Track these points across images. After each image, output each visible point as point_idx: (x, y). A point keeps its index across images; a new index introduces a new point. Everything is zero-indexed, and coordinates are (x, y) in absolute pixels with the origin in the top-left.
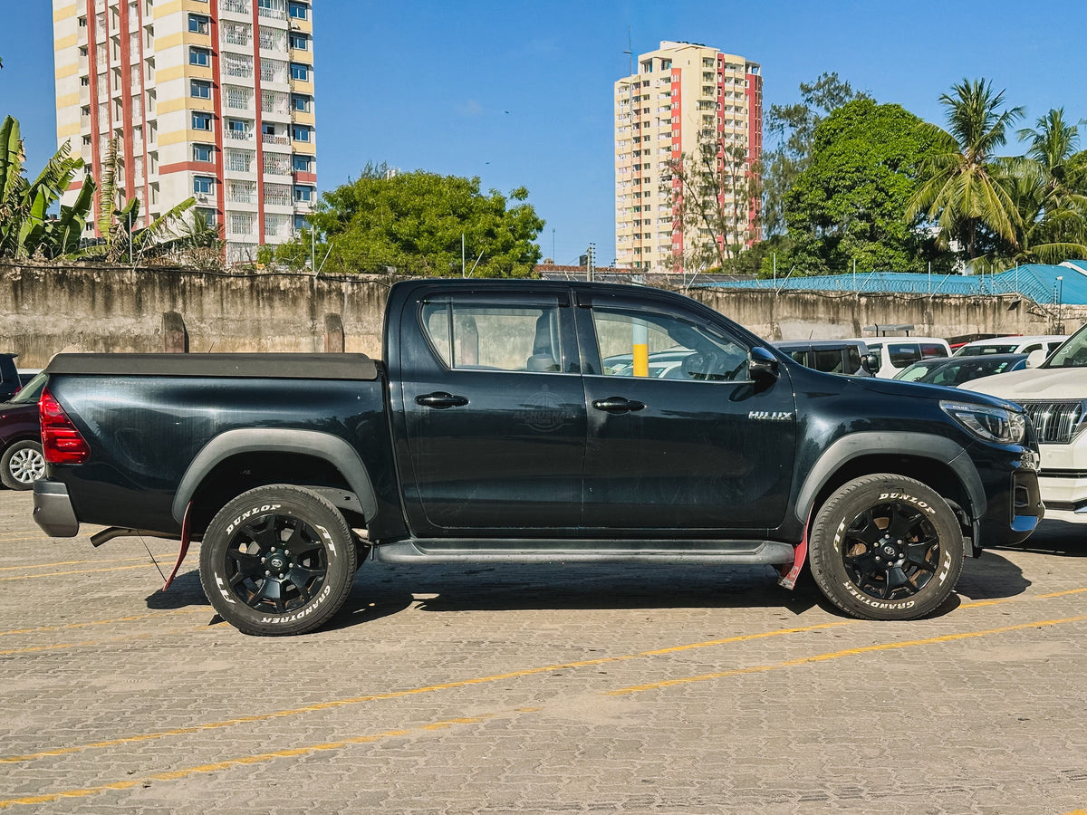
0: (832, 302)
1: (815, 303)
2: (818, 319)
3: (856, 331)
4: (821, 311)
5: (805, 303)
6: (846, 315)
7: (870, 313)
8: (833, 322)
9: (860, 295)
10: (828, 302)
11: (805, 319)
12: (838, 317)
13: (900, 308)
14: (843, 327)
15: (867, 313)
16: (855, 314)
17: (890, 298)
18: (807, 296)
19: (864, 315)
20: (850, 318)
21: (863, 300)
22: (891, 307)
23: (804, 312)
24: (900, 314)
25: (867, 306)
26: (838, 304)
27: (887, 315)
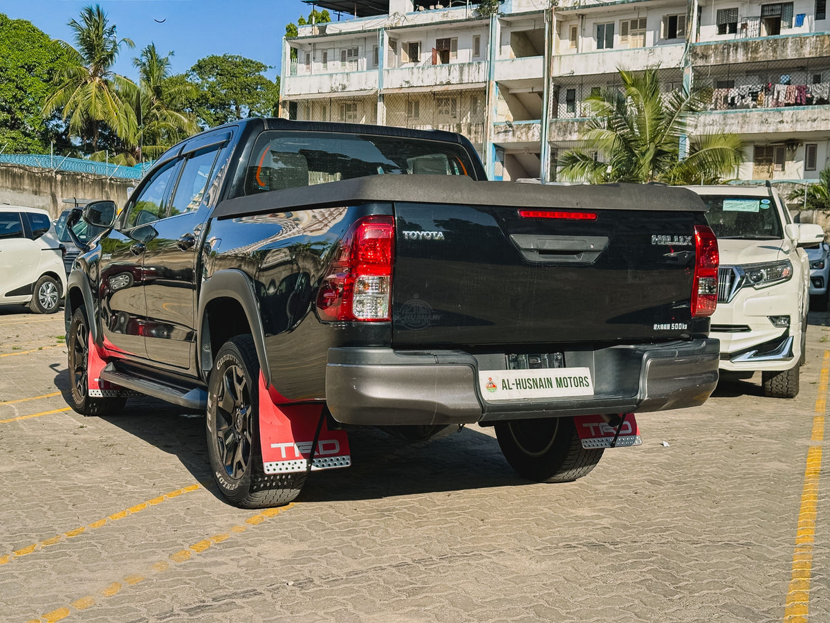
0: (34, 176)
1: (21, 176)
2: (24, 190)
3: (54, 202)
4: (26, 184)
5: (14, 176)
6: (45, 188)
7: (64, 187)
8: (36, 193)
9: (57, 173)
10: (32, 176)
11: (13, 189)
12: (39, 189)
13: (87, 186)
14: (44, 198)
15: (62, 187)
16: (53, 188)
17: (79, 177)
18: (16, 170)
19: (59, 189)
20: (49, 192)
21: (59, 177)
22: (80, 184)
23: (12, 183)
24: (86, 191)
25: (61, 182)
26: (40, 179)
27: (76, 191)
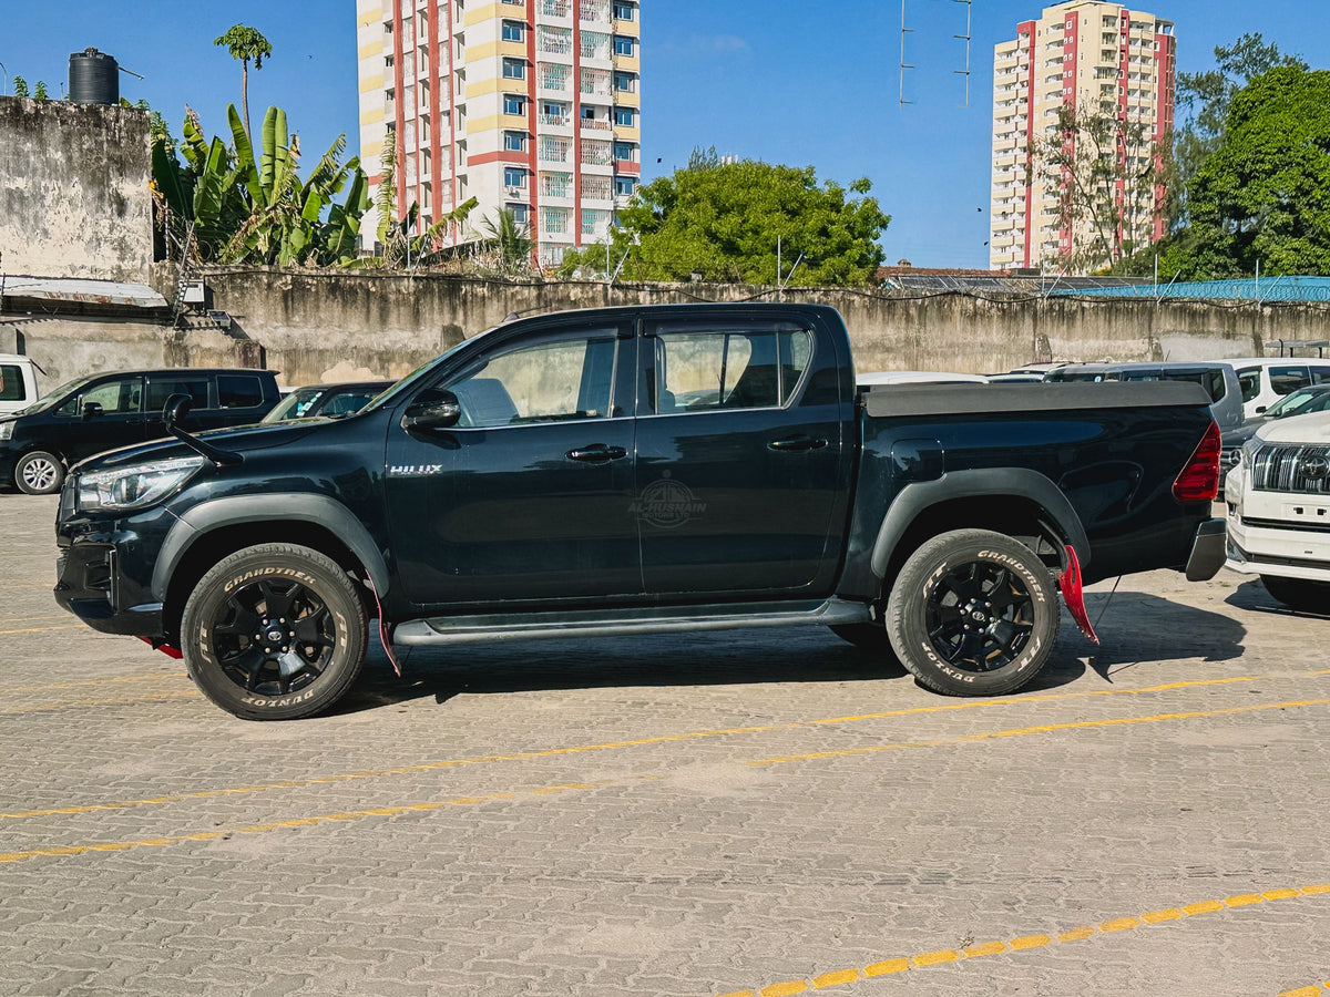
0: (1226, 312)
1: (1205, 314)
2: (1209, 332)
3: (1256, 348)
4: (1213, 324)
5: (1193, 314)
6: (1245, 329)
7: (1275, 325)
8: (1228, 336)
9: (1264, 305)
10: (1222, 313)
11: (1192, 333)
12: (1234, 330)
13: (1315, 320)
14: (1241, 342)
15: (1272, 325)
16: (1257, 328)
17: (1302, 308)
18: (1197, 306)
19: (1267, 328)
20: (1250, 333)
21: (1267, 311)
22: (1303, 319)
23: (1190, 325)
24: (1314, 328)
25: (1271, 318)
26: (1235, 316)
27: (1296, 329)
